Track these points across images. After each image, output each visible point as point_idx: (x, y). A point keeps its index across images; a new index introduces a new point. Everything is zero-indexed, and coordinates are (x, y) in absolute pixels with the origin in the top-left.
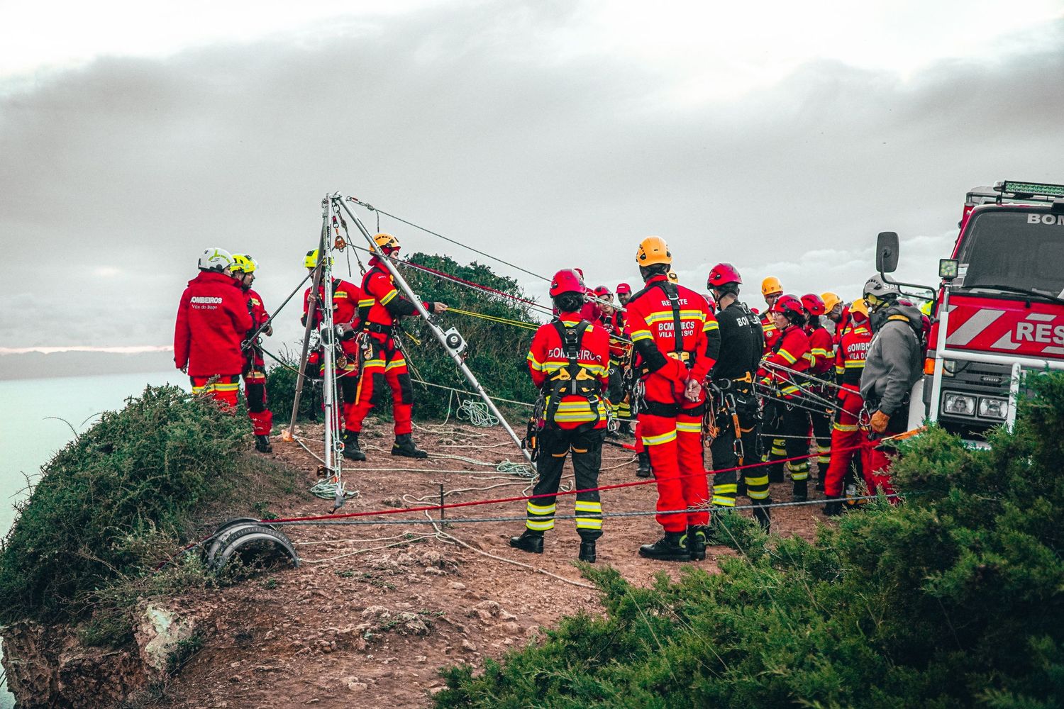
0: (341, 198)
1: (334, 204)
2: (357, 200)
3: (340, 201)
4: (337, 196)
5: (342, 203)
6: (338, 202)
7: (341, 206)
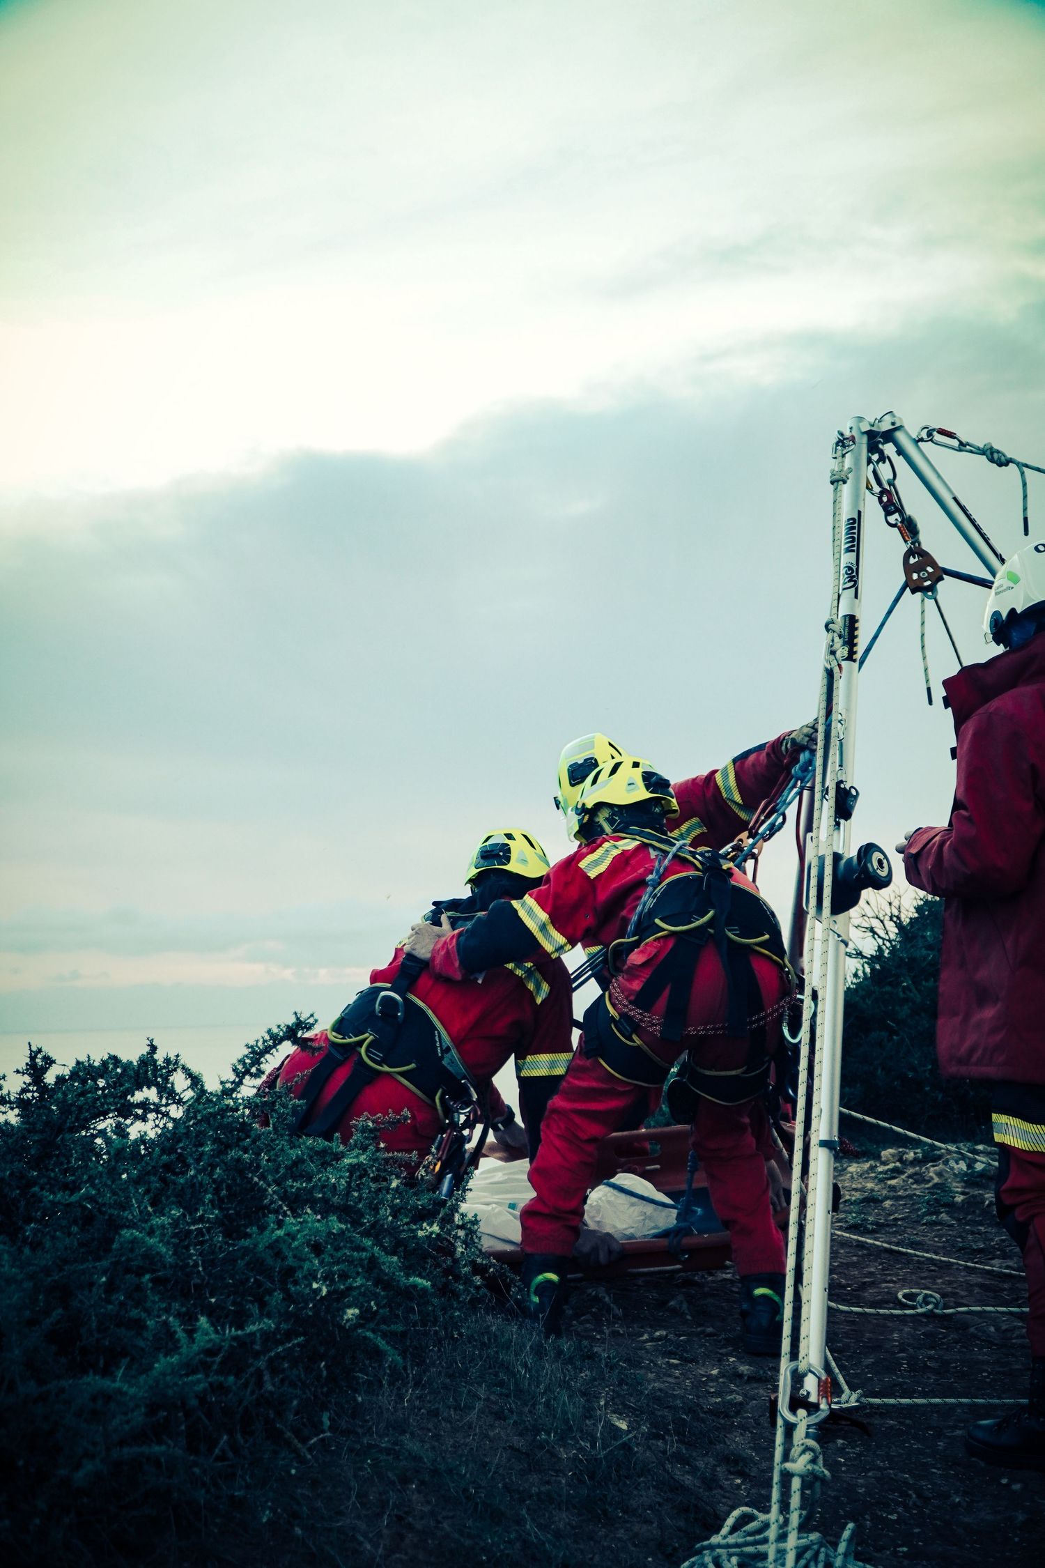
0: (899, 436)
1: (875, 457)
2: (950, 435)
3: (896, 444)
4: (886, 426)
5: (900, 452)
6: (889, 449)
7: (899, 462)
